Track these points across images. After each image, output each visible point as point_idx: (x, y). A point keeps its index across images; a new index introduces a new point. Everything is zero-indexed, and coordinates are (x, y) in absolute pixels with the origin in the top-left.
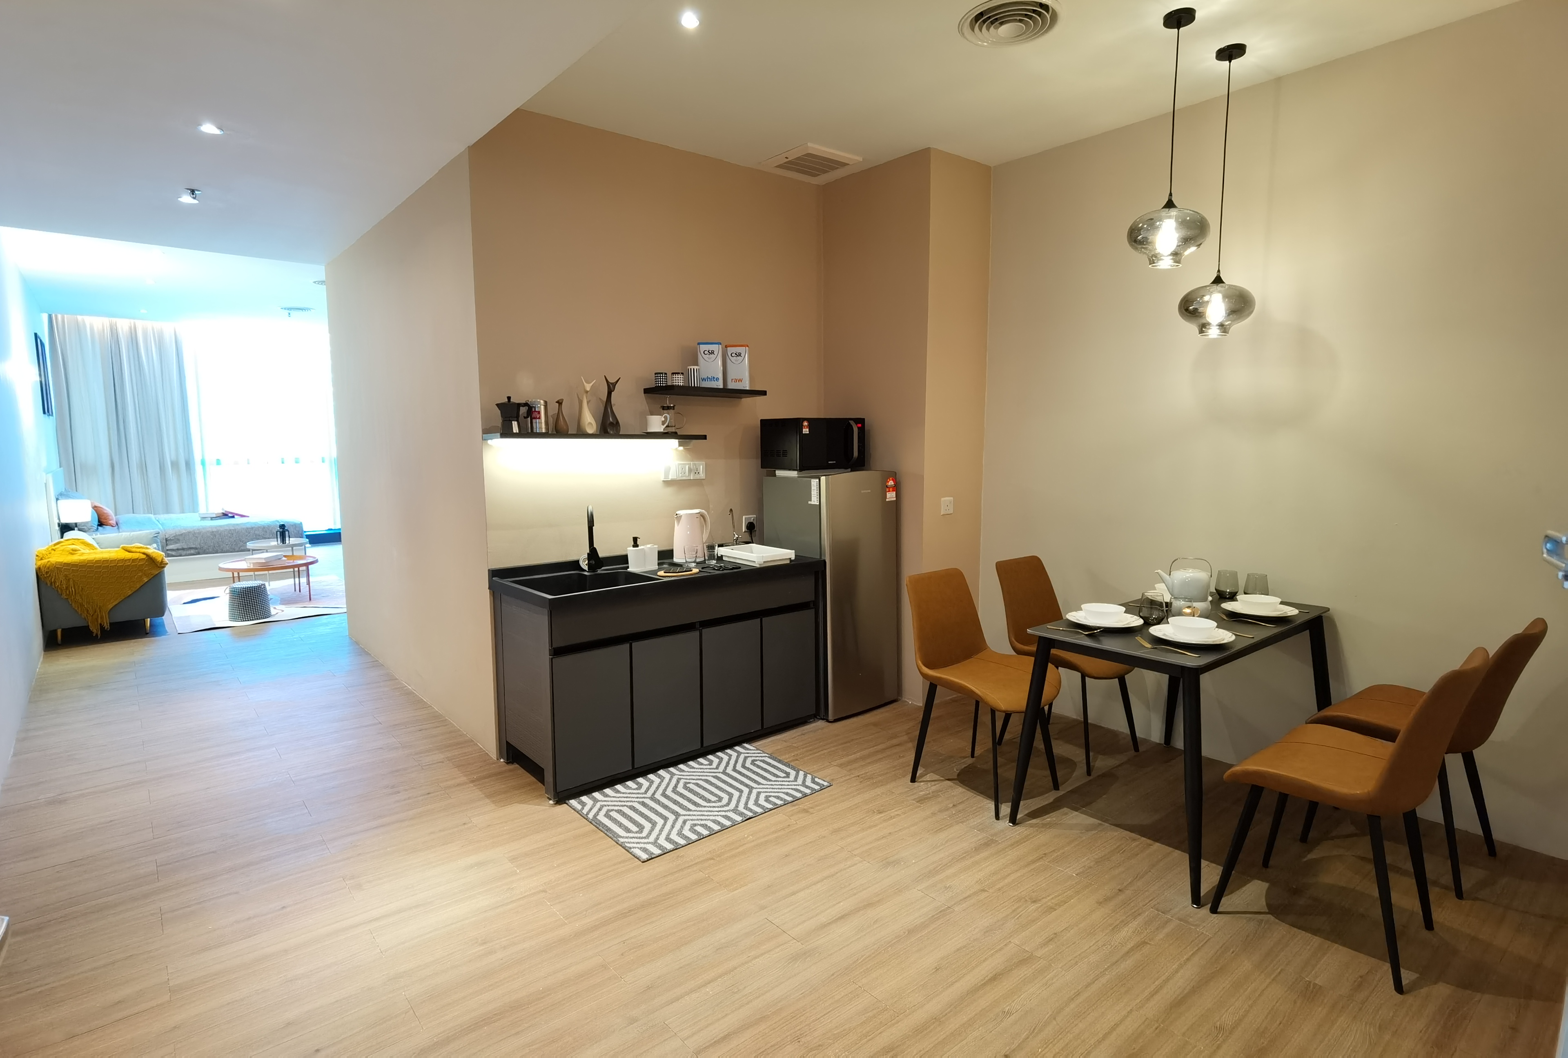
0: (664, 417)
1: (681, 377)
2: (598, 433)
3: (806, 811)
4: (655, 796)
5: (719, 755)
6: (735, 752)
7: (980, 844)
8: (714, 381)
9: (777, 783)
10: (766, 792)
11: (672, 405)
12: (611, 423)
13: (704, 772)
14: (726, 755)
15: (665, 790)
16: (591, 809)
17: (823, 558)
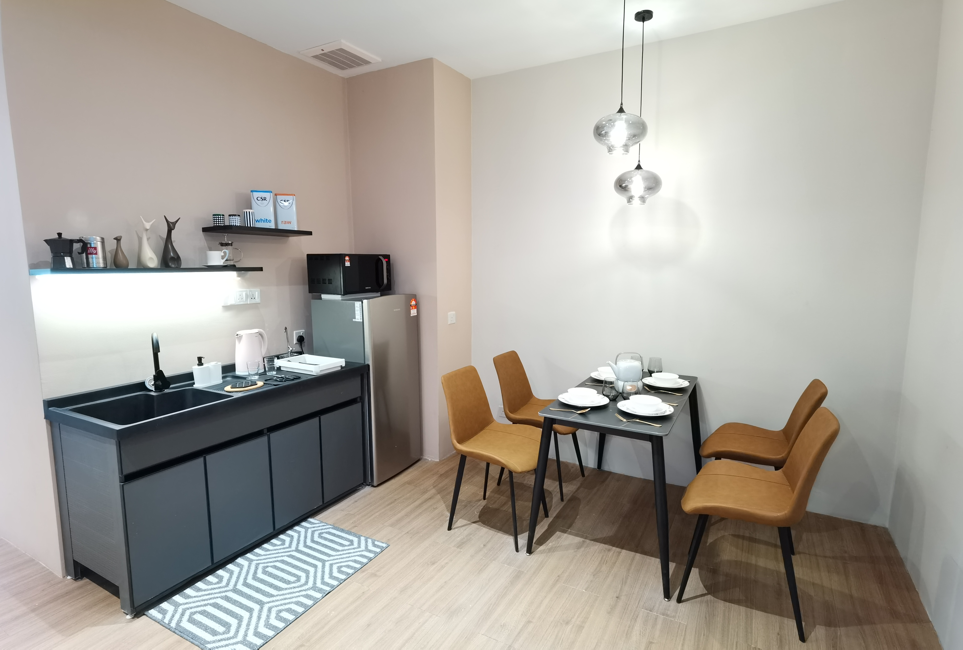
0: (223, 253)
1: (238, 218)
2: (159, 267)
3: (374, 575)
4: (237, 587)
5: (290, 533)
6: (303, 528)
7: (513, 577)
8: (267, 222)
9: (345, 552)
10: (338, 563)
11: (230, 242)
12: (172, 258)
13: (278, 553)
14: (296, 532)
15: (246, 579)
16: (173, 616)
17: (367, 363)
